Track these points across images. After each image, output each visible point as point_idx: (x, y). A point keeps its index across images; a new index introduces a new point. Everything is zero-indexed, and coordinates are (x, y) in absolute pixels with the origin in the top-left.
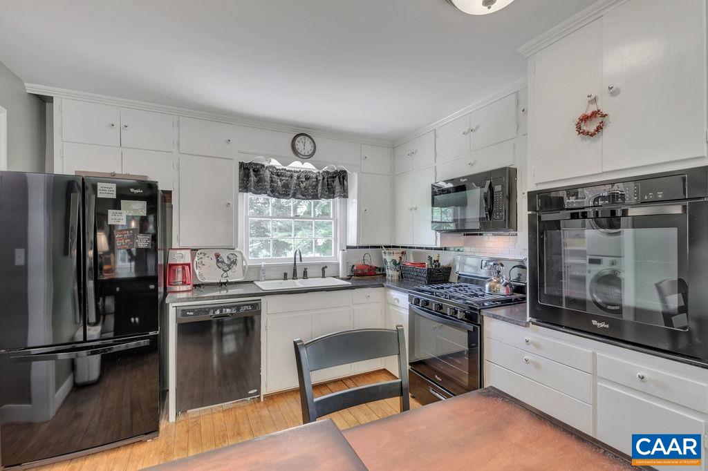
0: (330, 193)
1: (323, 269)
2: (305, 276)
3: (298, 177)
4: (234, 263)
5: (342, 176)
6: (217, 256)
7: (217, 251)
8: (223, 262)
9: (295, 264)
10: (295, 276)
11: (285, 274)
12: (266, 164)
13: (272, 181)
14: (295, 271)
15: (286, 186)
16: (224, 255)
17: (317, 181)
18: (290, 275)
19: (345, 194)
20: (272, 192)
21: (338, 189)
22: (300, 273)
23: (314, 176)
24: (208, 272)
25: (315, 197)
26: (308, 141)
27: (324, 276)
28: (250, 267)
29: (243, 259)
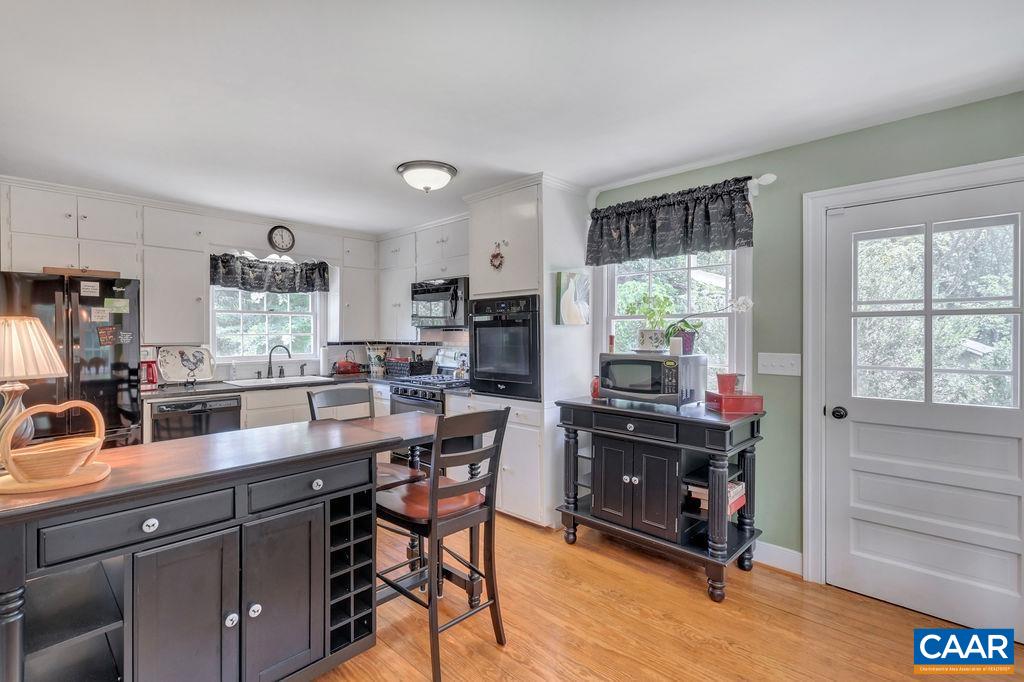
0: (309, 285)
1: (302, 367)
2: (282, 373)
3: (274, 269)
4: (201, 361)
5: (322, 268)
6: (182, 354)
7: (181, 349)
8: (188, 360)
9: (270, 362)
10: (270, 374)
11: (259, 373)
12: (237, 254)
13: (243, 273)
14: (270, 369)
15: (259, 278)
16: (189, 352)
17: (295, 273)
18: (265, 373)
19: (325, 287)
20: (243, 284)
21: (318, 282)
22: (276, 371)
23: (291, 267)
24: (173, 371)
25: (292, 290)
26: (285, 233)
27: (302, 374)
28: (218, 366)
29: (210, 357)
